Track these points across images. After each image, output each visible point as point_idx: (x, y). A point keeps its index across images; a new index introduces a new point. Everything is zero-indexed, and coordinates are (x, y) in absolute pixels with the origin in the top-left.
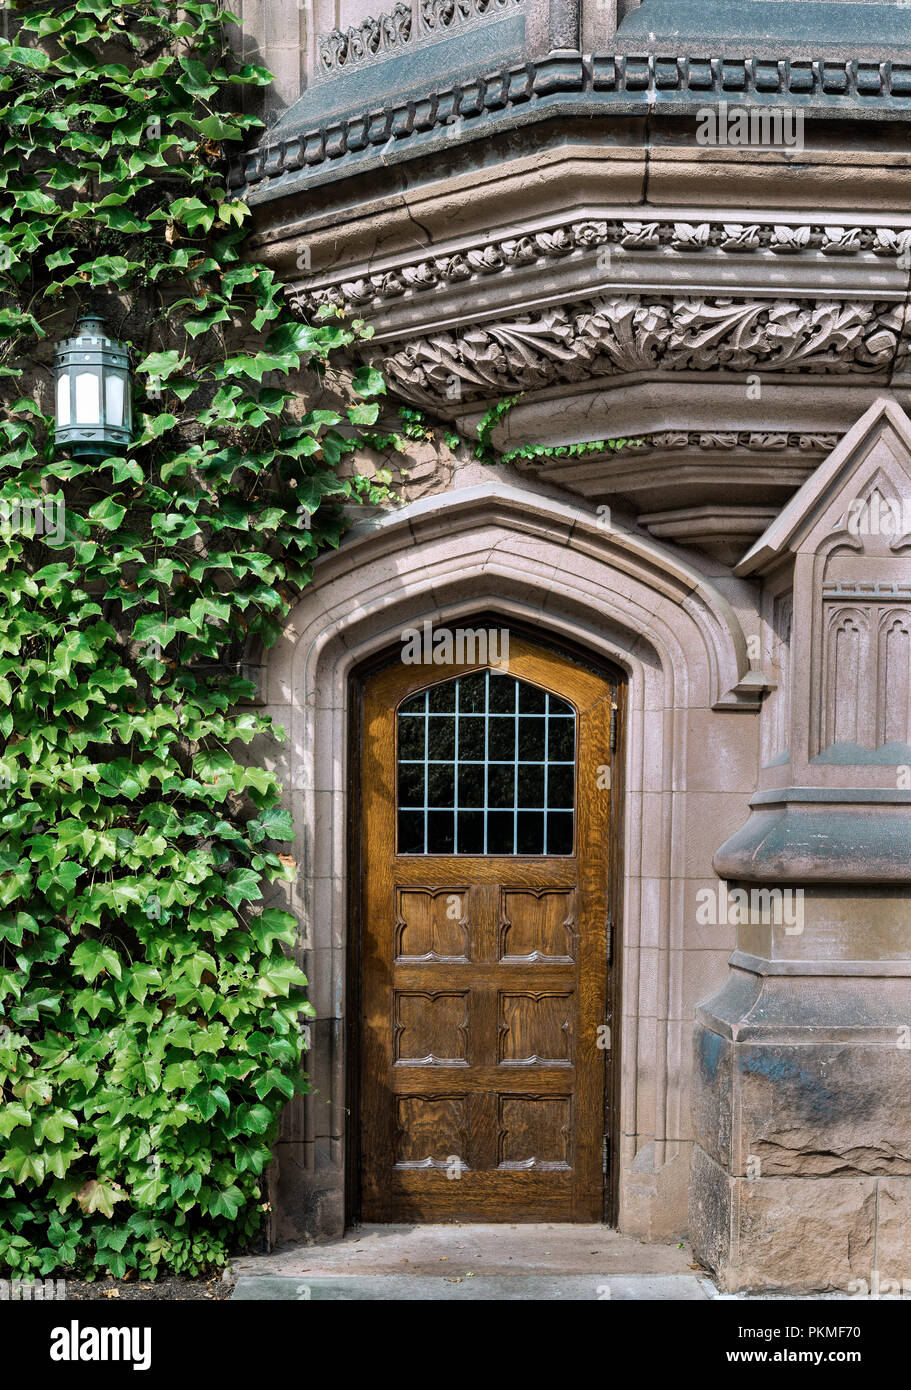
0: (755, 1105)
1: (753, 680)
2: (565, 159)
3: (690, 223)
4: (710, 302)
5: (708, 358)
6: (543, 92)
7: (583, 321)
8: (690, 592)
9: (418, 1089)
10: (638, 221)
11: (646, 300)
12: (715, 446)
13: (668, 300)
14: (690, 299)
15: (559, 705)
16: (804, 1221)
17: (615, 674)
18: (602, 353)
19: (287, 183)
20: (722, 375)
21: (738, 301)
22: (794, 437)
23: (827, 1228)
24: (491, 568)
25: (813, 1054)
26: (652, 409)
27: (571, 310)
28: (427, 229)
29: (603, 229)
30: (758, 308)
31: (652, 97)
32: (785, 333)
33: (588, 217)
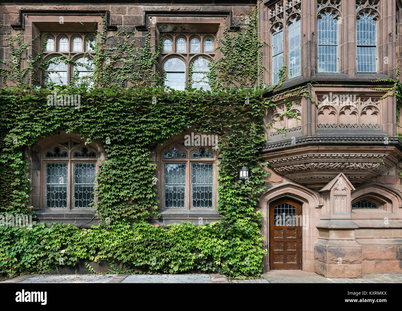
0: (330, 255)
1: (321, 204)
2: (309, 148)
3: (322, 155)
4: (323, 163)
5: (322, 169)
6: (307, 141)
7: (307, 165)
8: (313, 194)
9: (277, 253)
10: (316, 155)
11: (315, 163)
12: (320, 178)
13: (318, 163)
14: (321, 162)
15: (293, 207)
16: (337, 269)
17: (301, 204)
18: (309, 168)
19: (268, 149)
20: (323, 170)
21: (326, 163)
22: (330, 177)
23: (339, 270)
24: (288, 192)
25: (337, 249)
26: (313, 174)
27: (305, 164)
28: (287, 155)
29: (312, 155)
30: (329, 163)
31: (320, 141)
32: (331, 166)
33: (311, 154)
